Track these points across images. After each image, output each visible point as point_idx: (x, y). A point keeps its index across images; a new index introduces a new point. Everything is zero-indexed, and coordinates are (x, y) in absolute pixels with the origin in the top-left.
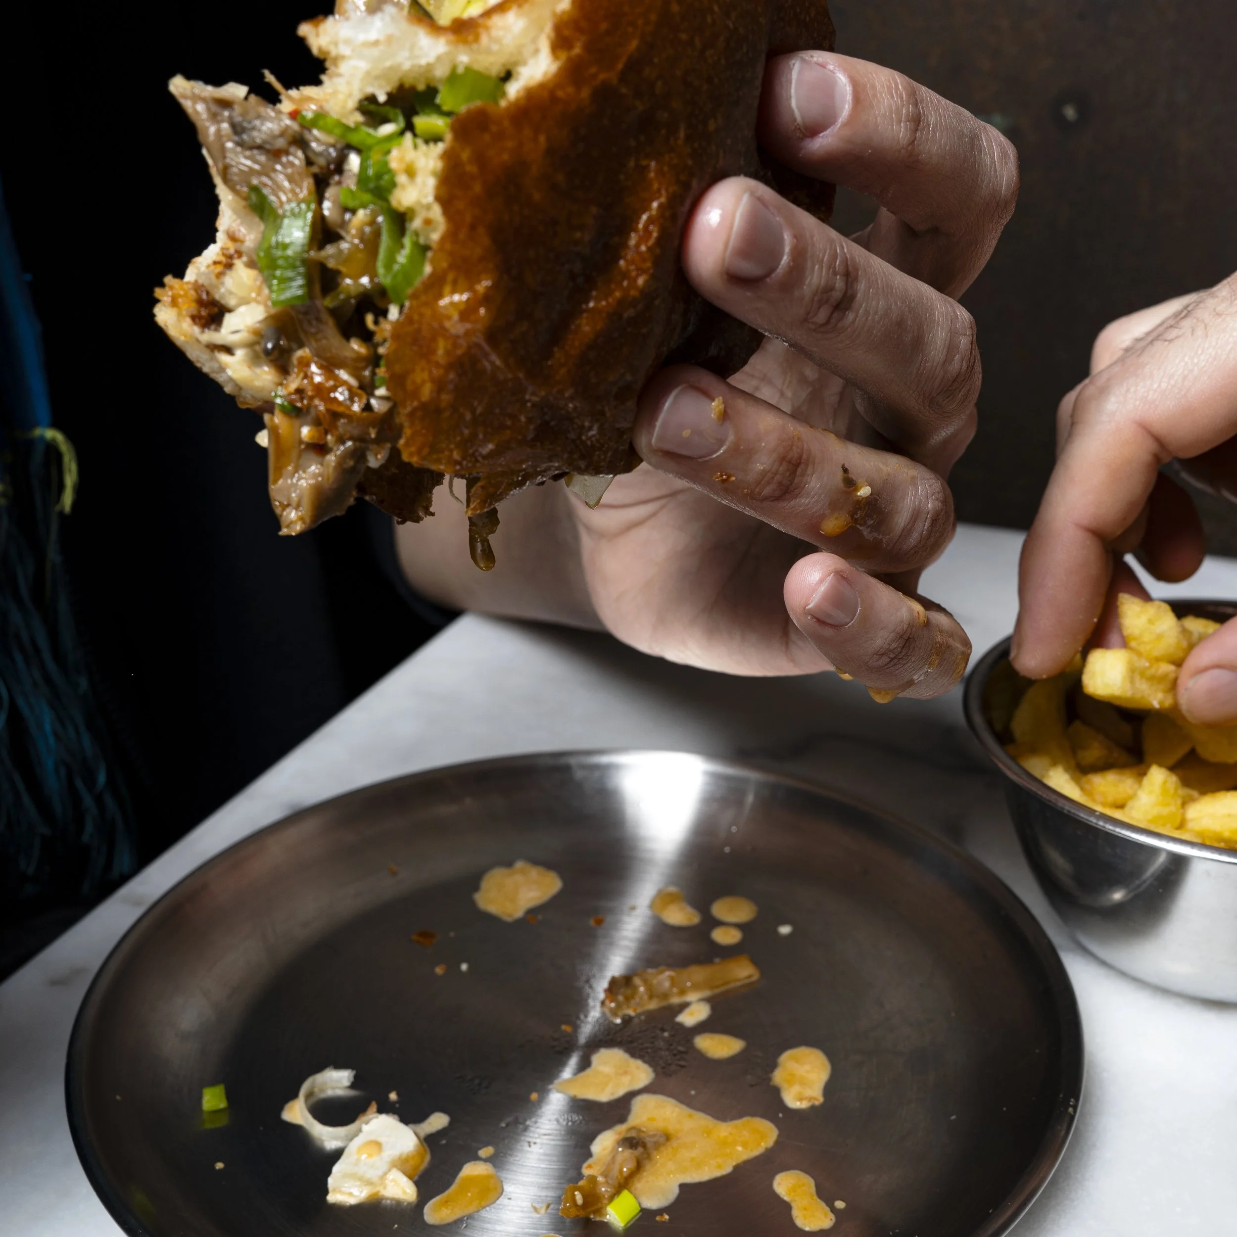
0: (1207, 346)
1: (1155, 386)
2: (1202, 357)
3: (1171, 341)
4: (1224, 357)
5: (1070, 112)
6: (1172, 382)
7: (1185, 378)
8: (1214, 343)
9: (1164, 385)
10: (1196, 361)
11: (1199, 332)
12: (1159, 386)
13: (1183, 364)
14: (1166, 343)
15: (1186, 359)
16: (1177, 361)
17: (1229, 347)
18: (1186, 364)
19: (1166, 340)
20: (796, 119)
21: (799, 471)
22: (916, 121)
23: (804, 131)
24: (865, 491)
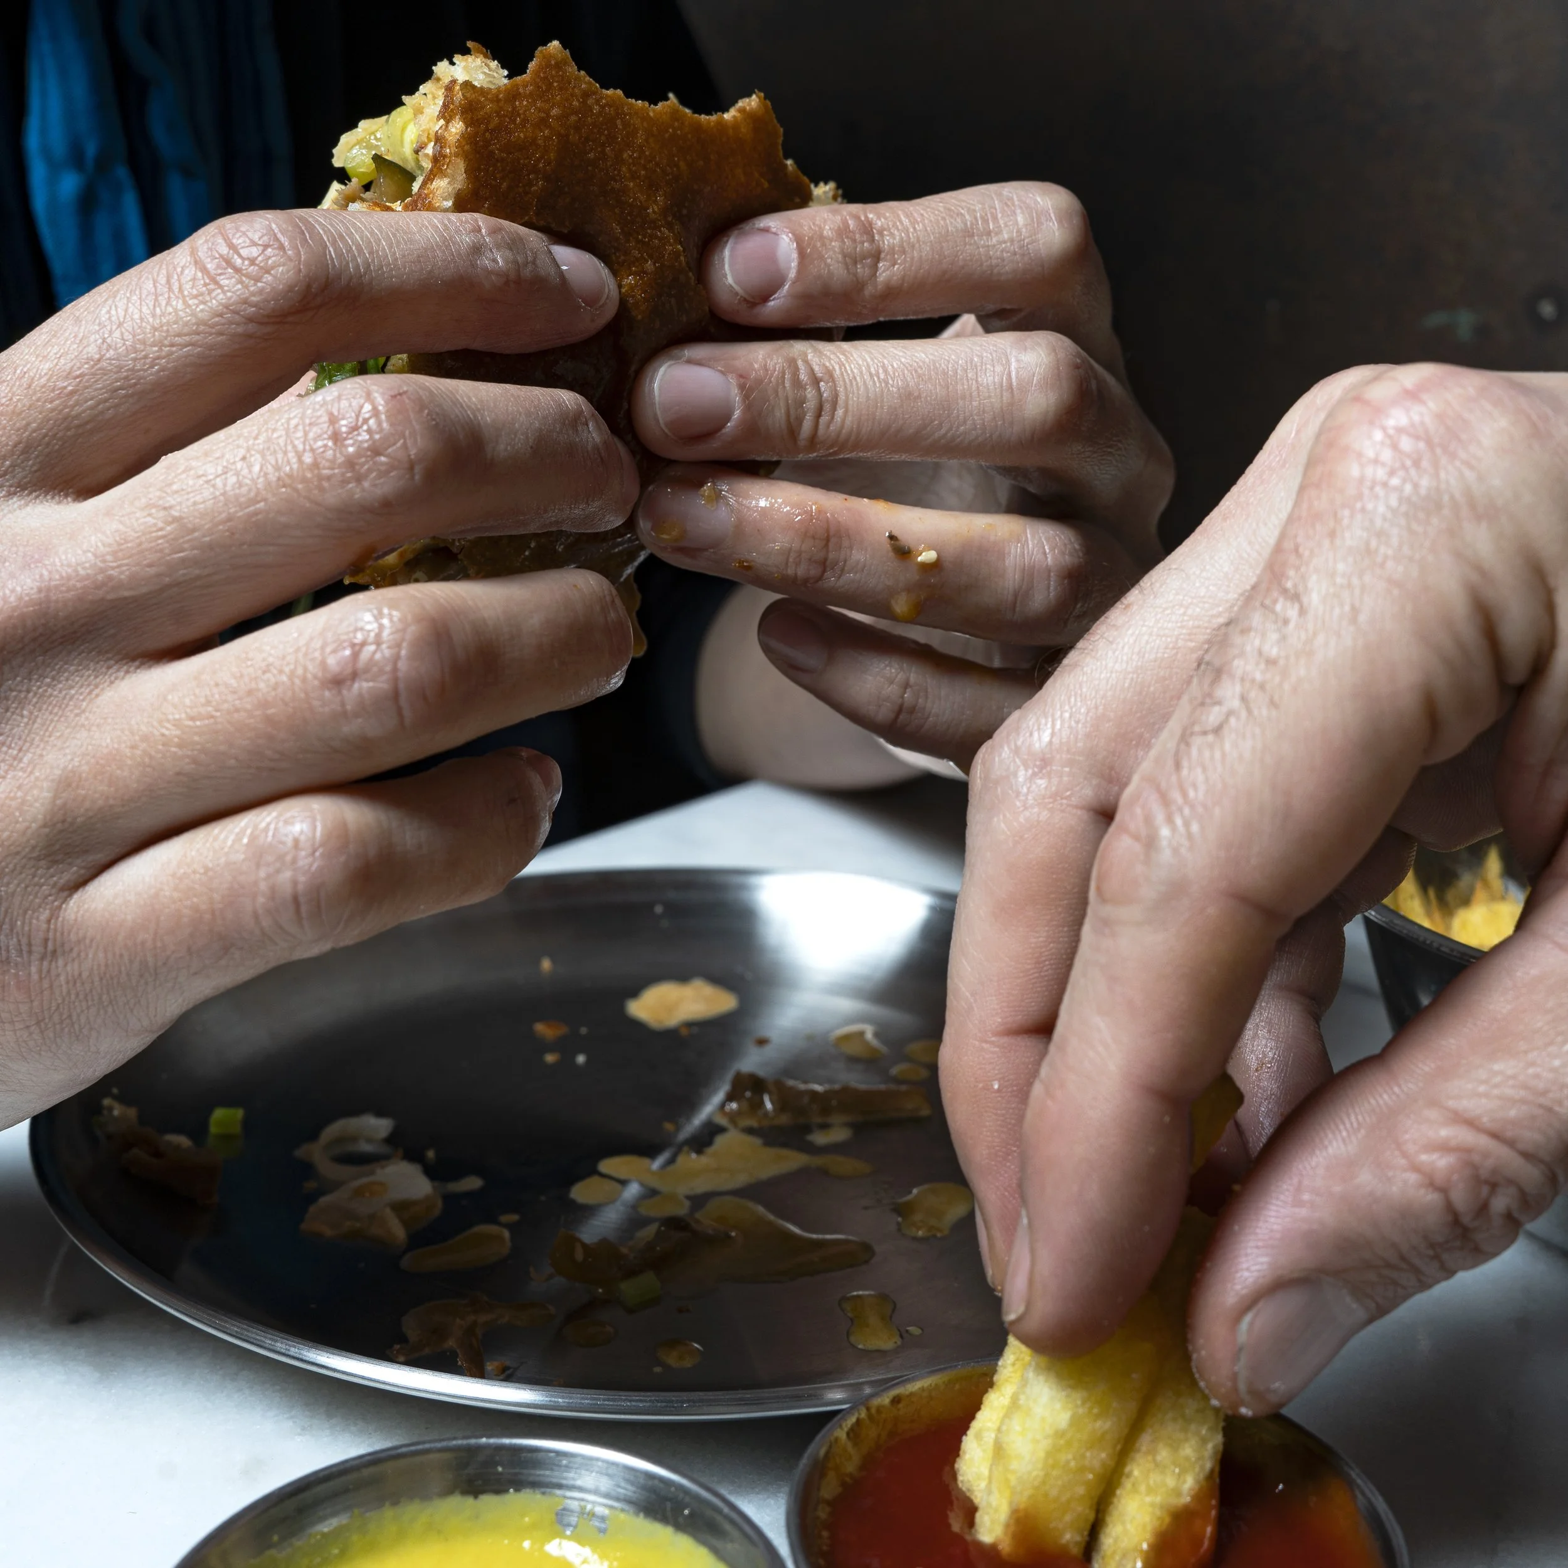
5: (1547, 309)
20: (737, 294)
21: (831, 545)
22: (876, 256)
23: (752, 300)
24: (927, 556)
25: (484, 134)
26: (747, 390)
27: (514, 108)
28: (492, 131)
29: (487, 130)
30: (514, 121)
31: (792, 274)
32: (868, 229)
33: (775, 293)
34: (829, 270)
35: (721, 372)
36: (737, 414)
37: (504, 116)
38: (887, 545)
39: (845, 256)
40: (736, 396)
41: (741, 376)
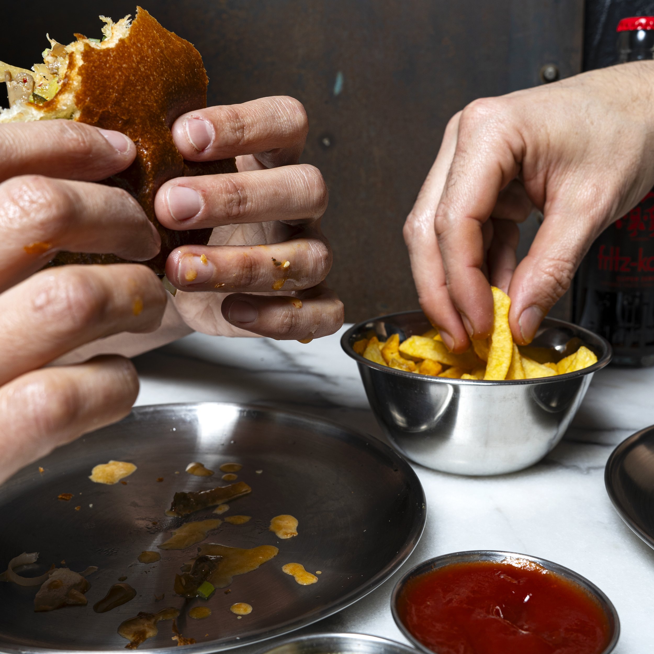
0: (469, 177)
1: (463, 201)
2: (471, 181)
3: (454, 184)
4: (478, 177)
5: (326, 142)
6: (467, 196)
7: (470, 192)
8: (470, 175)
9: (465, 198)
10: (469, 184)
11: (462, 175)
12: (464, 200)
13: (466, 188)
14: (453, 186)
15: (466, 185)
16: (463, 188)
17: (477, 172)
18: (467, 187)
19: (452, 186)
20: (194, 147)
21: (253, 269)
22: (242, 128)
23: (199, 150)
24: (287, 264)
25: (91, 68)
26: (205, 197)
27: (107, 60)
28: (95, 67)
29: (93, 66)
30: (105, 65)
31: (213, 138)
32: (237, 117)
33: (207, 146)
34: (227, 136)
35: (194, 189)
36: (203, 208)
37: (102, 62)
38: (272, 263)
39: (232, 129)
40: (201, 201)
41: (203, 191)
